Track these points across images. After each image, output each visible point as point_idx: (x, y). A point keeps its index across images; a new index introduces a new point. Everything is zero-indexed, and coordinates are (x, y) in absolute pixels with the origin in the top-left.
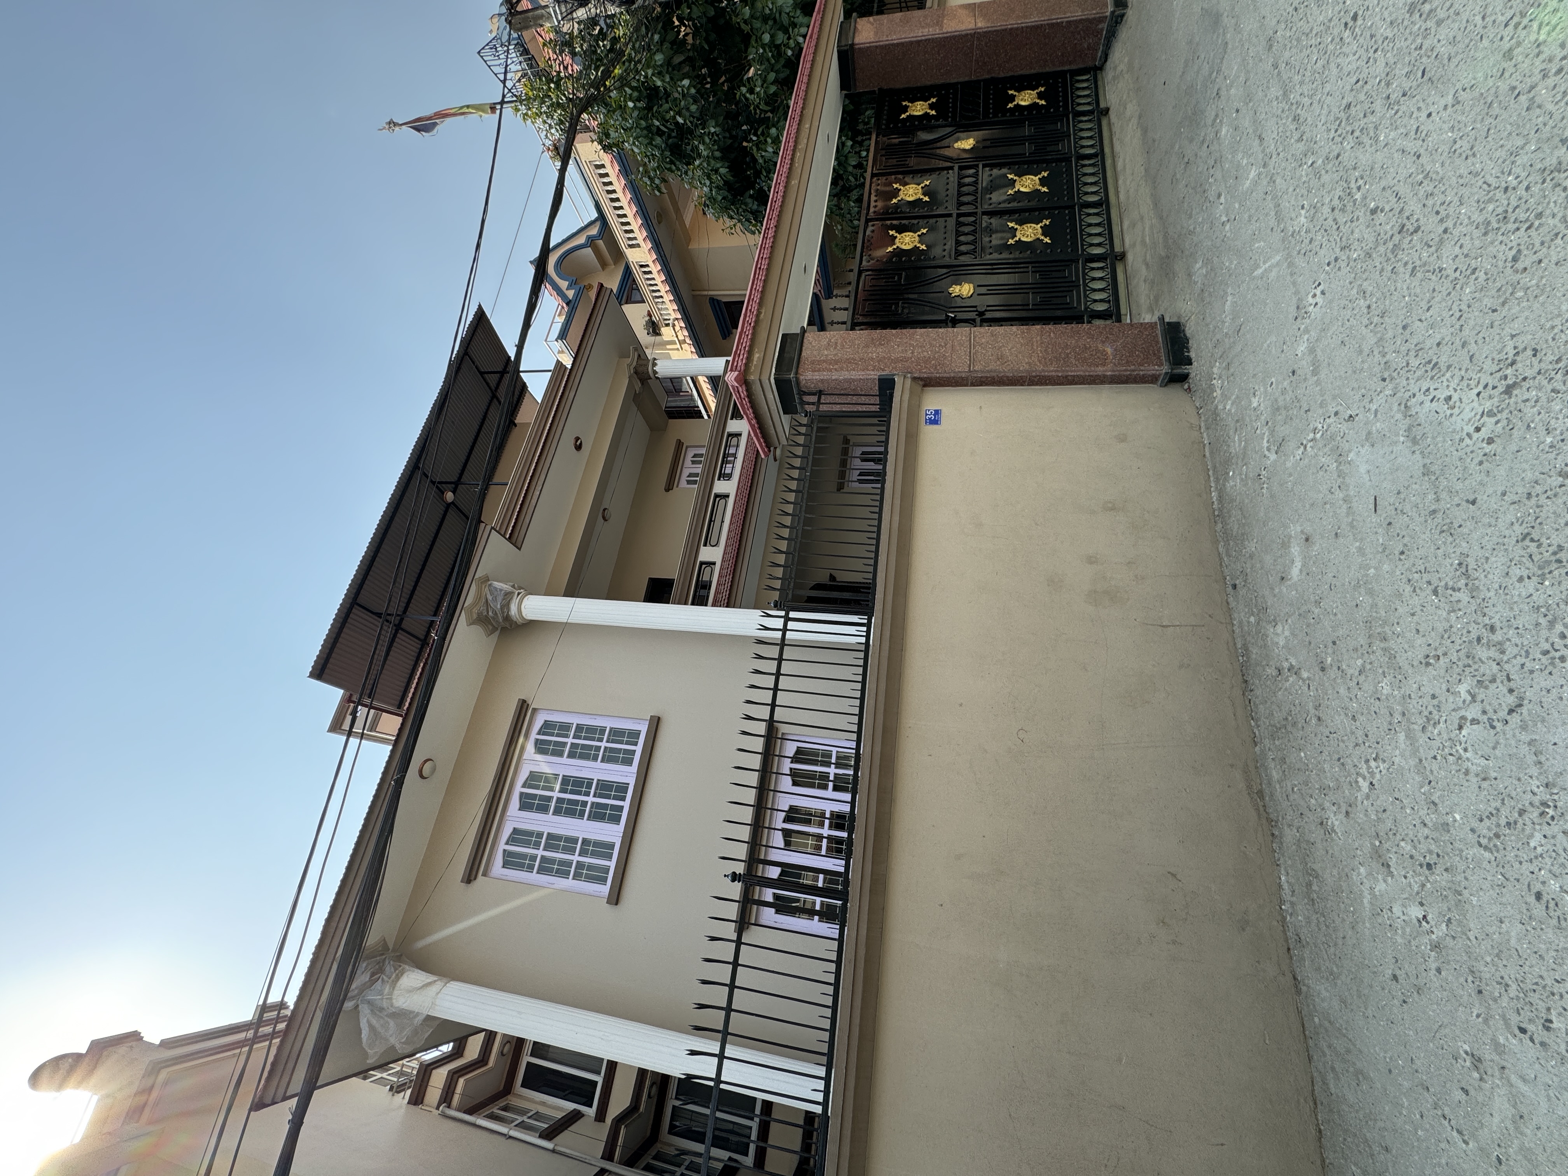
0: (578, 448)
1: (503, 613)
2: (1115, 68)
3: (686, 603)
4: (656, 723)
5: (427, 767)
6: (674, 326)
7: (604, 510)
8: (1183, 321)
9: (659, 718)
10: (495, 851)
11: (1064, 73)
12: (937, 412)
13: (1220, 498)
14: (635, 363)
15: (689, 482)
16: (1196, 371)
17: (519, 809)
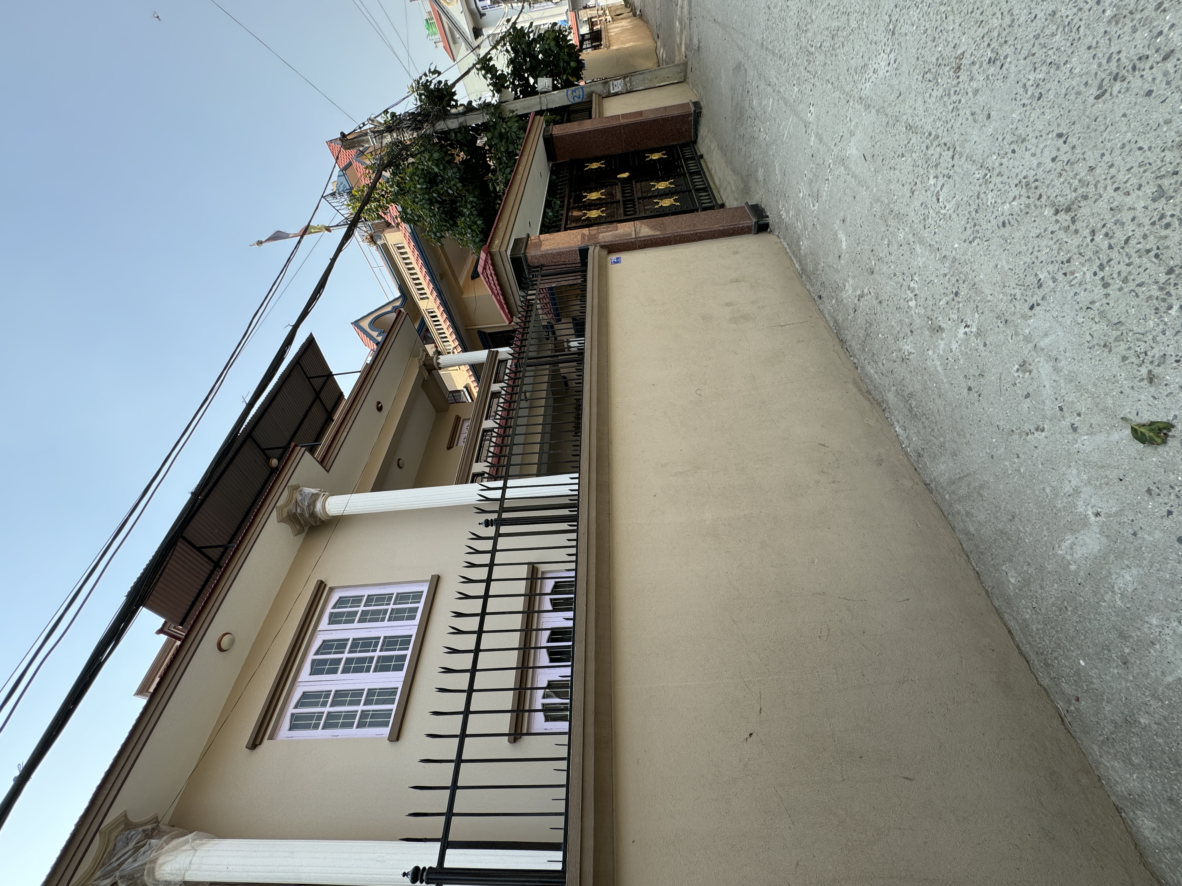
0: (380, 409)
1: (309, 509)
2: (703, 139)
4: (436, 582)
5: (226, 640)
7: (399, 460)
8: (759, 203)
9: (439, 577)
10: (283, 716)
11: (675, 146)
12: (618, 258)
14: (423, 359)
16: (772, 220)
17: (310, 674)
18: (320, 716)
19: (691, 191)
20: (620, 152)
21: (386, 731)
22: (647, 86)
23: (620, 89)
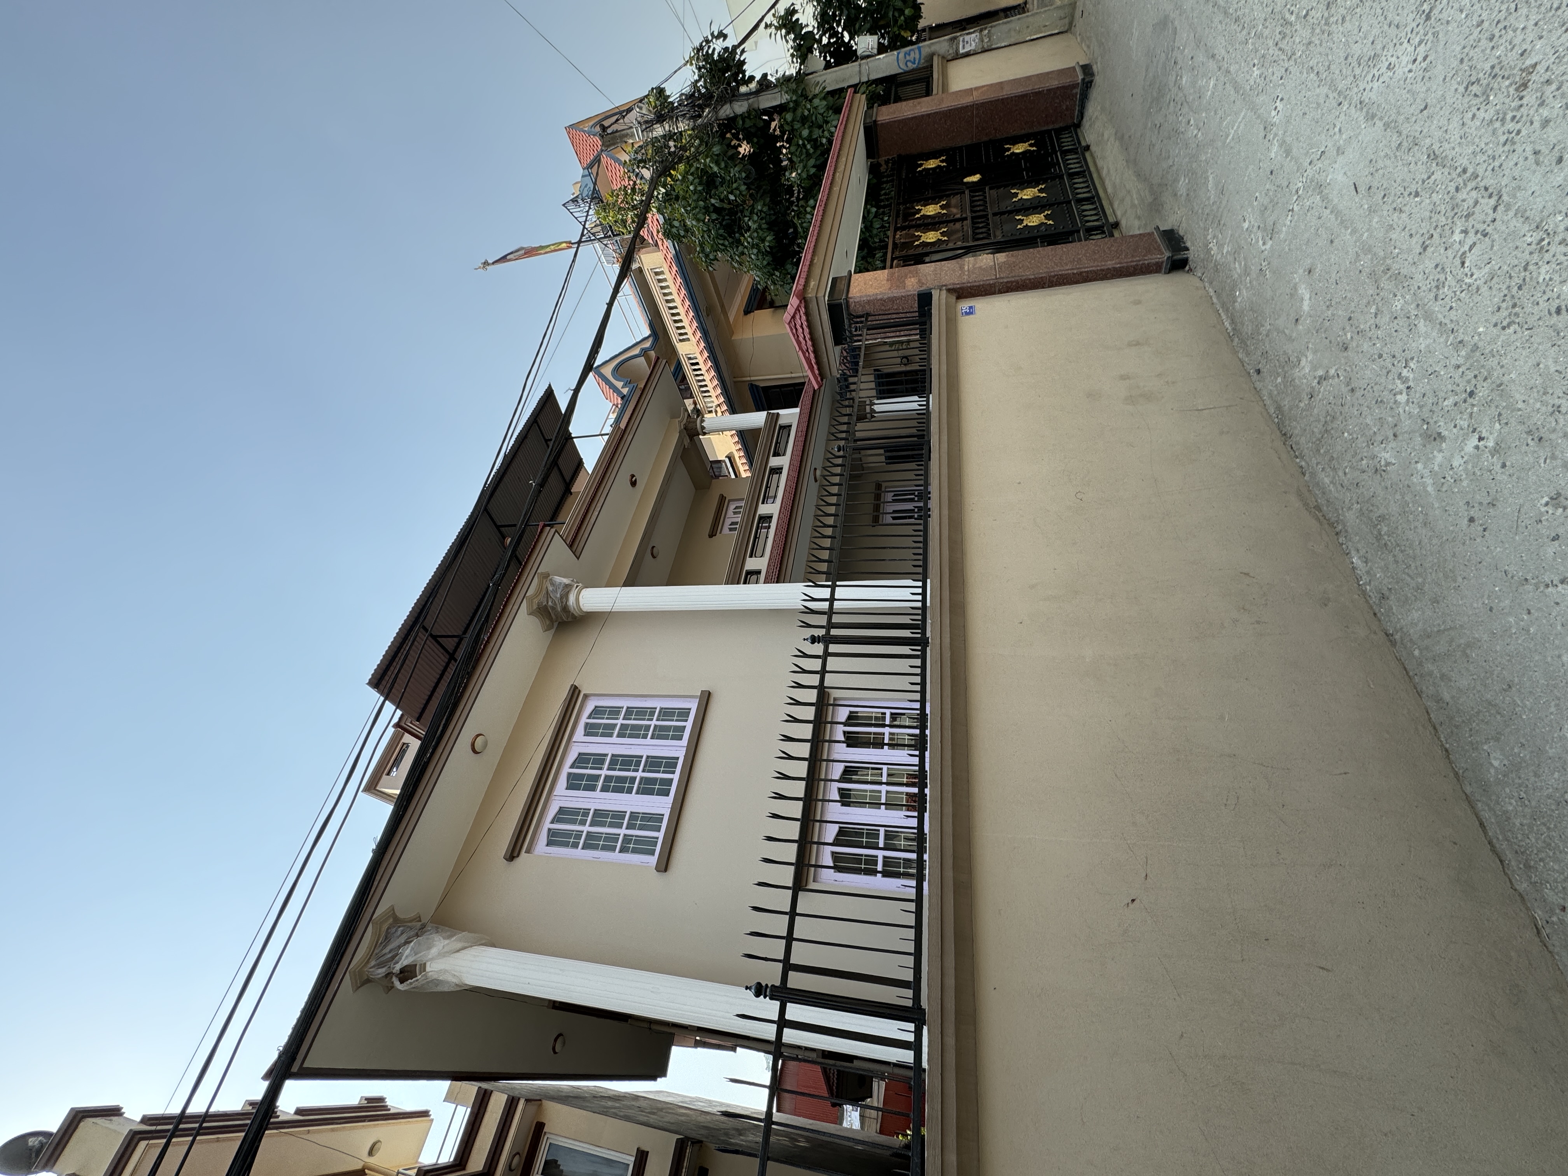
0: (634, 484)
1: (562, 603)
4: (706, 698)
5: (479, 741)
7: (653, 547)
8: (1176, 227)
9: (710, 693)
10: (539, 830)
11: (1049, 132)
14: (685, 421)
15: (731, 530)
16: (1194, 253)
17: (567, 789)
18: (578, 835)
19: (1070, 202)
20: (969, 142)
21: (653, 860)
22: (1013, 41)
23: (973, 47)
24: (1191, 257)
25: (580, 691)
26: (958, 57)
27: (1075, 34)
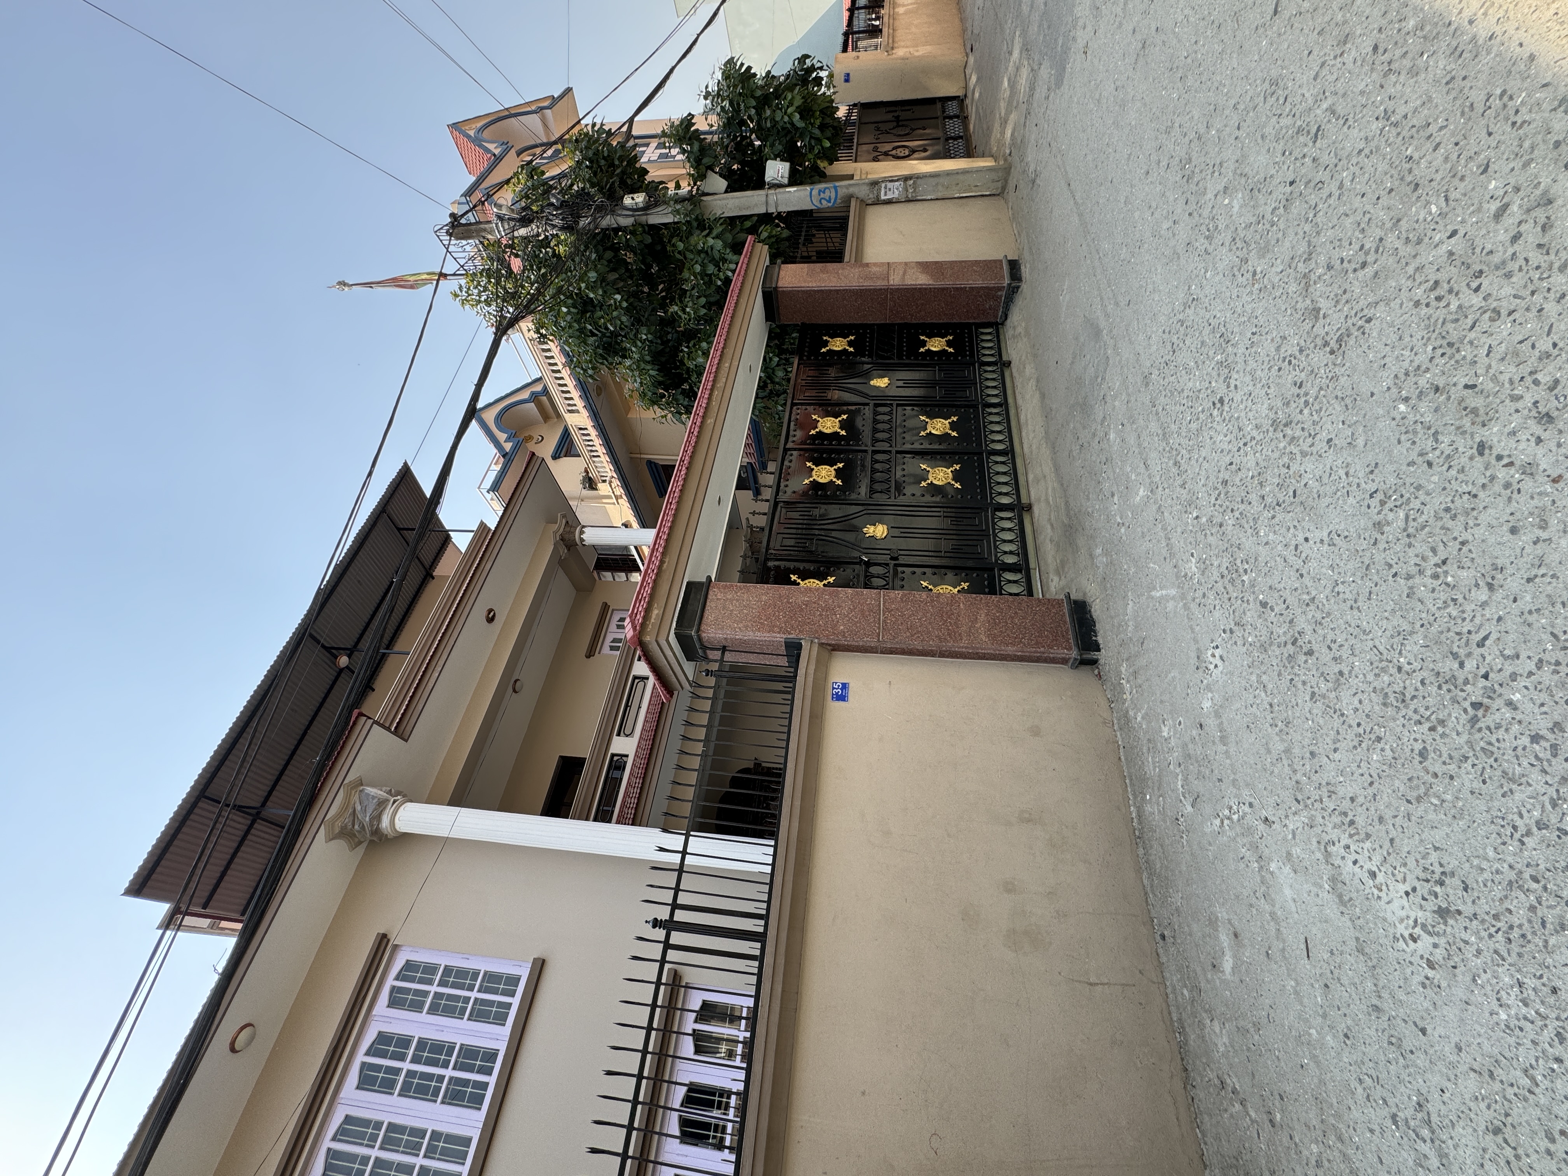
0: (490, 620)
1: (372, 826)
2: (1014, 328)
3: (587, 819)
4: (539, 967)
5: (241, 1037)
6: (610, 482)
7: (516, 681)
8: (1089, 600)
9: (544, 961)
11: (970, 324)
12: (845, 686)
13: (1139, 816)
14: (561, 531)
15: (612, 648)
16: (1105, 660)
17: (357, 1088)
18: (365, 1159)
19: (982, 454)
20: (882, 322)
23: (896, 195)
24: (1102, 662)
25: (389, 941)
26: (878, 202)
27: (1006, 202)
